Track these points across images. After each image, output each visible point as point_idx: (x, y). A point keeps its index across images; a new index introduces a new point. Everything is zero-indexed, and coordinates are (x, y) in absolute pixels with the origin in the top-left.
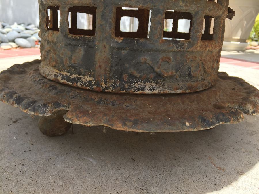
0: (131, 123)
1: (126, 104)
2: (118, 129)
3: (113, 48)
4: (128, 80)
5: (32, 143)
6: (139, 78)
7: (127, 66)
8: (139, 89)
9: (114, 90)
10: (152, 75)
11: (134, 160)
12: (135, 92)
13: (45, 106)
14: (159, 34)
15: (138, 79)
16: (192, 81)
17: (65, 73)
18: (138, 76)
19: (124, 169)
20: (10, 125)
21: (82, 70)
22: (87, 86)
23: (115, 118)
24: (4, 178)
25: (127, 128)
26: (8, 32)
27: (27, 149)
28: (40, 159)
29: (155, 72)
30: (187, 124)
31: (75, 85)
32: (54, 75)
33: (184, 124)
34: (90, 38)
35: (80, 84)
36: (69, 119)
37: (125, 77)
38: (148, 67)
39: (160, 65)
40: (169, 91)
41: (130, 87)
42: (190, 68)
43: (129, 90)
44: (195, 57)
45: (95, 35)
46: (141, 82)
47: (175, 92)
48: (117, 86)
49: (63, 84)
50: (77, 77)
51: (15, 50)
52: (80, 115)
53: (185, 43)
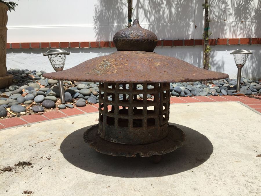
3: (106, 127)
4: (110, 137)
7: (109, 133)
8: (111, 141)
16: (131, 141)
29: (116, 136)
33: (111, 153)
38: (114, 134)
39: (118, 134)
42: (129, 136)
44: (131, 133)
46: (113, 138)
47: (123, 144)
48: (107, 138)
53: (125, 128)
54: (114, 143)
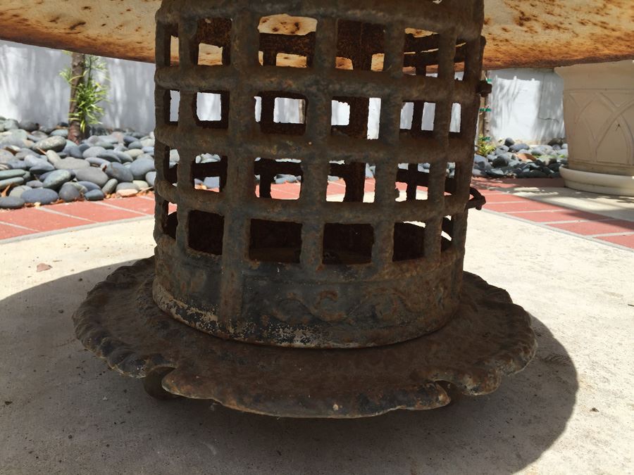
0: (251, 399)
1: (261, 363)
2: (231, 407)
3: (245, 277)
4: (269, 325)
5: (129, 408)
6: (285, 322)
7: (268, 303)
8: (284, 340)
9: (246, 339)
10: (307, 318)
11: (280, 454)
12: (279, 344)
13: (140, 362)
14: (313, 259)
15: (285, 325)
16: (381, 326)
17: (181, 304)
18: (284, 320)
19: (258, 468)
20: (103, 374)
21: (204, 303)
22: (209, 330)
23: (230, 390)
24: (77, 464)
25: (243, 407)
26: (135, 158)
27: (120, 419)
28: (135, 438)
29: (310, 314)
30: (336, 407)
31: (193, 325)
32: (167, 304)
33: (331, 407)
34: (214, 258)
35: (200, 325)
36: (167, 386)
37: (265, 319)
38: (299, 306)
39: (319, 303)
40: (335, 344)
41: (272, 336)
42: (373, 307)
43: (269, 340)
44: (383, 290)
45: (221, 254)
46: (289, 328)
47: (346, 347)
48: (251, 333)
49: (177, 321)
50: (197, 313)
51: (144, 197)
52: (182, 382)
53: (360, 269)
54: (299, 349)
